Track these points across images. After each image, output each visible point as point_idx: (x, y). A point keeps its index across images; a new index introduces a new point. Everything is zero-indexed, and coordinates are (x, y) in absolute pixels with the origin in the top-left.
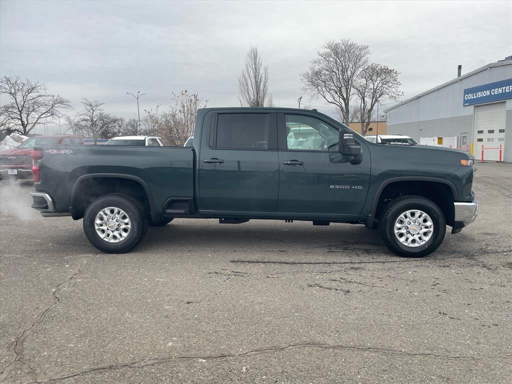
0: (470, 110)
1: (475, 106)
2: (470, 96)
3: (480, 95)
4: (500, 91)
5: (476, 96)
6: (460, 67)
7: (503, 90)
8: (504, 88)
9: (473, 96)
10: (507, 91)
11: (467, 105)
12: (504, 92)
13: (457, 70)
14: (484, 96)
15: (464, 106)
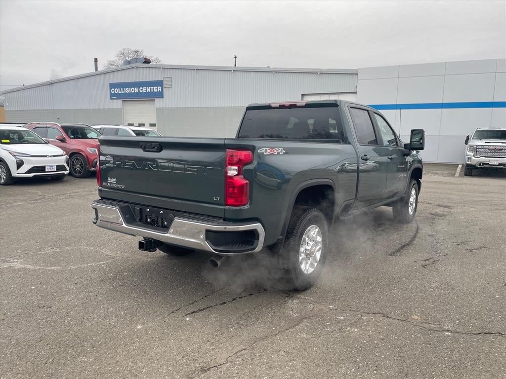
0: (118, 104)
1: (123, 101)
2: (117, 91)
3: (127, 90)
4: (148, 89)
5: (123, 91)
6: (96, 60)
7: (151, 89)
8: (152, 88)
9: (120, 91)
10: (155, 91)
11: (114, 99)
12: (152, 91)
13: (94, 62)
14: (133, 92)
15: (111, 99)
